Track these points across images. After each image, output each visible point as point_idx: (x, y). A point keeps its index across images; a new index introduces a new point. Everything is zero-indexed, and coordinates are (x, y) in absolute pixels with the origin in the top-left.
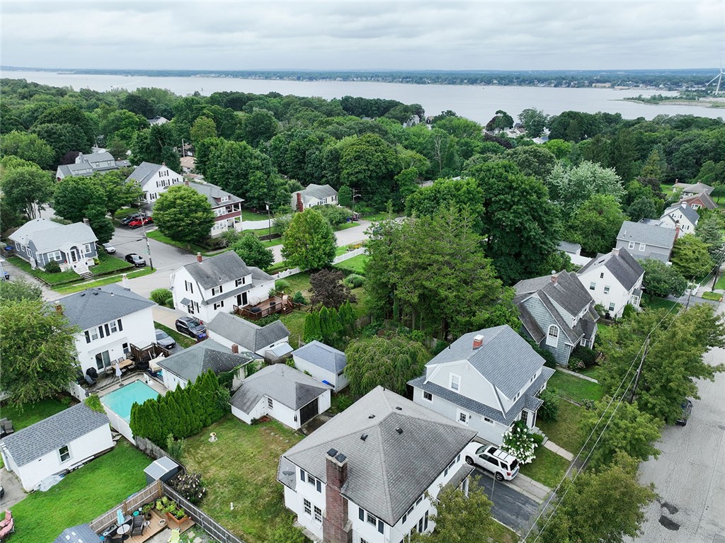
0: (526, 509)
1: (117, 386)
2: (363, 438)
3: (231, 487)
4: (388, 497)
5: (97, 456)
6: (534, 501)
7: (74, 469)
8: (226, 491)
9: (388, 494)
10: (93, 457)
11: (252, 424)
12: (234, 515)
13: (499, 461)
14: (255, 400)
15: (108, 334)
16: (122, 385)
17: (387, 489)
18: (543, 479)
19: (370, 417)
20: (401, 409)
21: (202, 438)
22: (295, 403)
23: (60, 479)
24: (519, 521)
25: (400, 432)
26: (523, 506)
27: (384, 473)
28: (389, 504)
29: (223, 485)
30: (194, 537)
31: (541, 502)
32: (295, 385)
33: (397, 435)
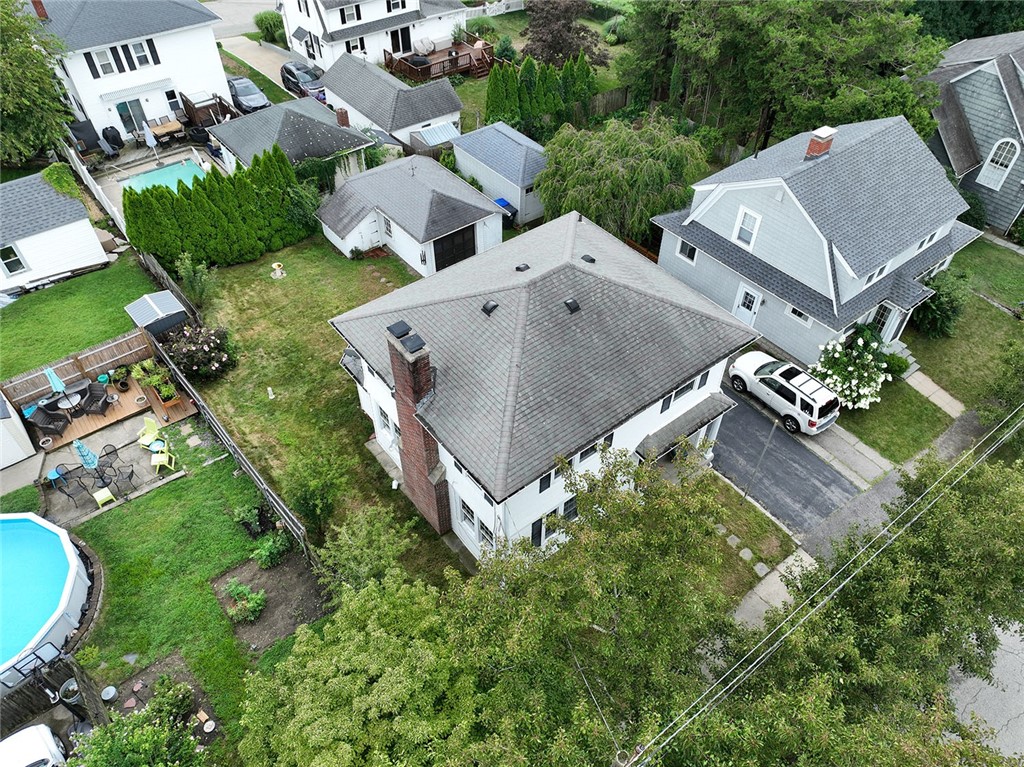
0: (829, 494)
1: (153, 165)
2: (488, 310)
3: (282, 360)
4: (506, 440)
5: (77, 274)
6: (851, 483)
7: (36, 288)
8: (271, 366)
9: (507, 434)
10: (69, 274)
11: (353, 259)
12: (271, 408)
13: (799, 396)
14: (358, 215)
15: (133, 67)
16: (161, 165)
17: (508, 424)
18: (883, 444)
19: (518, 269)
20: (593, 261)
21: (261, 270)
22: (424, 228)
23: (9, 300)
24: (807, 514)
25: (574, 308)
26: (824, 489)
27: (511, 388)
28: (504, 455)
29: (269, 354)
30: (190, 435)
31: (864, 486)
32: (430, 196)
33: (564, 315)
